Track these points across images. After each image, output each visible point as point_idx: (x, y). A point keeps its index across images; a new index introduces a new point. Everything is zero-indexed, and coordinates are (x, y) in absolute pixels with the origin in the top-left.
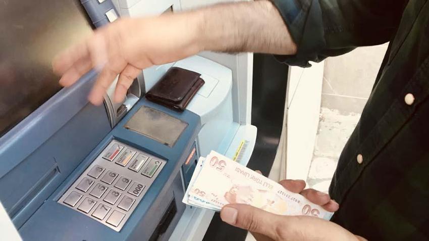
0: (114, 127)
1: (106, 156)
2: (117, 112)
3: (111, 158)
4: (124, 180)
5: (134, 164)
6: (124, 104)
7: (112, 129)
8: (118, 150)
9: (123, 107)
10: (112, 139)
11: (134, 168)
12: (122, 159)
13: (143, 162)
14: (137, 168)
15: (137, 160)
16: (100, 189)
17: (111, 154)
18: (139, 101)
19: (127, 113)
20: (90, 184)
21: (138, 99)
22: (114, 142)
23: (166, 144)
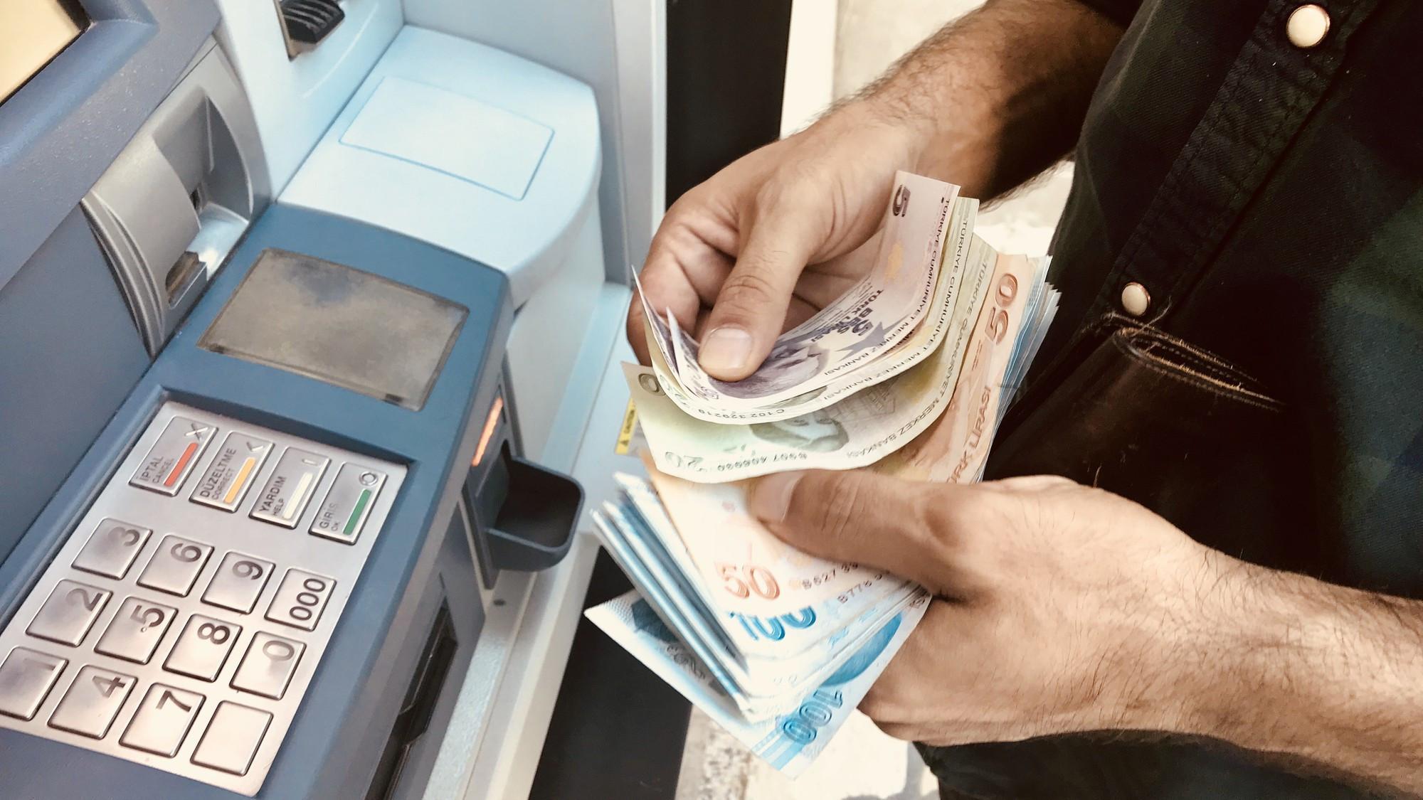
0: (160, 351)
1: (145, 476)
2: (168, 284)
3: (169, 483)
4: (245, 569)
5: (271, 497)
6: (192, 249)
7: (154, 359)
8: (193, 447)
9: (190, 261)
10: (161, 401)
11: (277, 512)
12: (215, 482)
13: (305, 482)
14: (288, 514)
15: (281, 480)
16: (143, 621)
17: (169, 464)
18: (248, 231)
19: (207, 286)
20: (91, 607)
21: (246, 222)
22: (169, 413)
23: (394, 400)
